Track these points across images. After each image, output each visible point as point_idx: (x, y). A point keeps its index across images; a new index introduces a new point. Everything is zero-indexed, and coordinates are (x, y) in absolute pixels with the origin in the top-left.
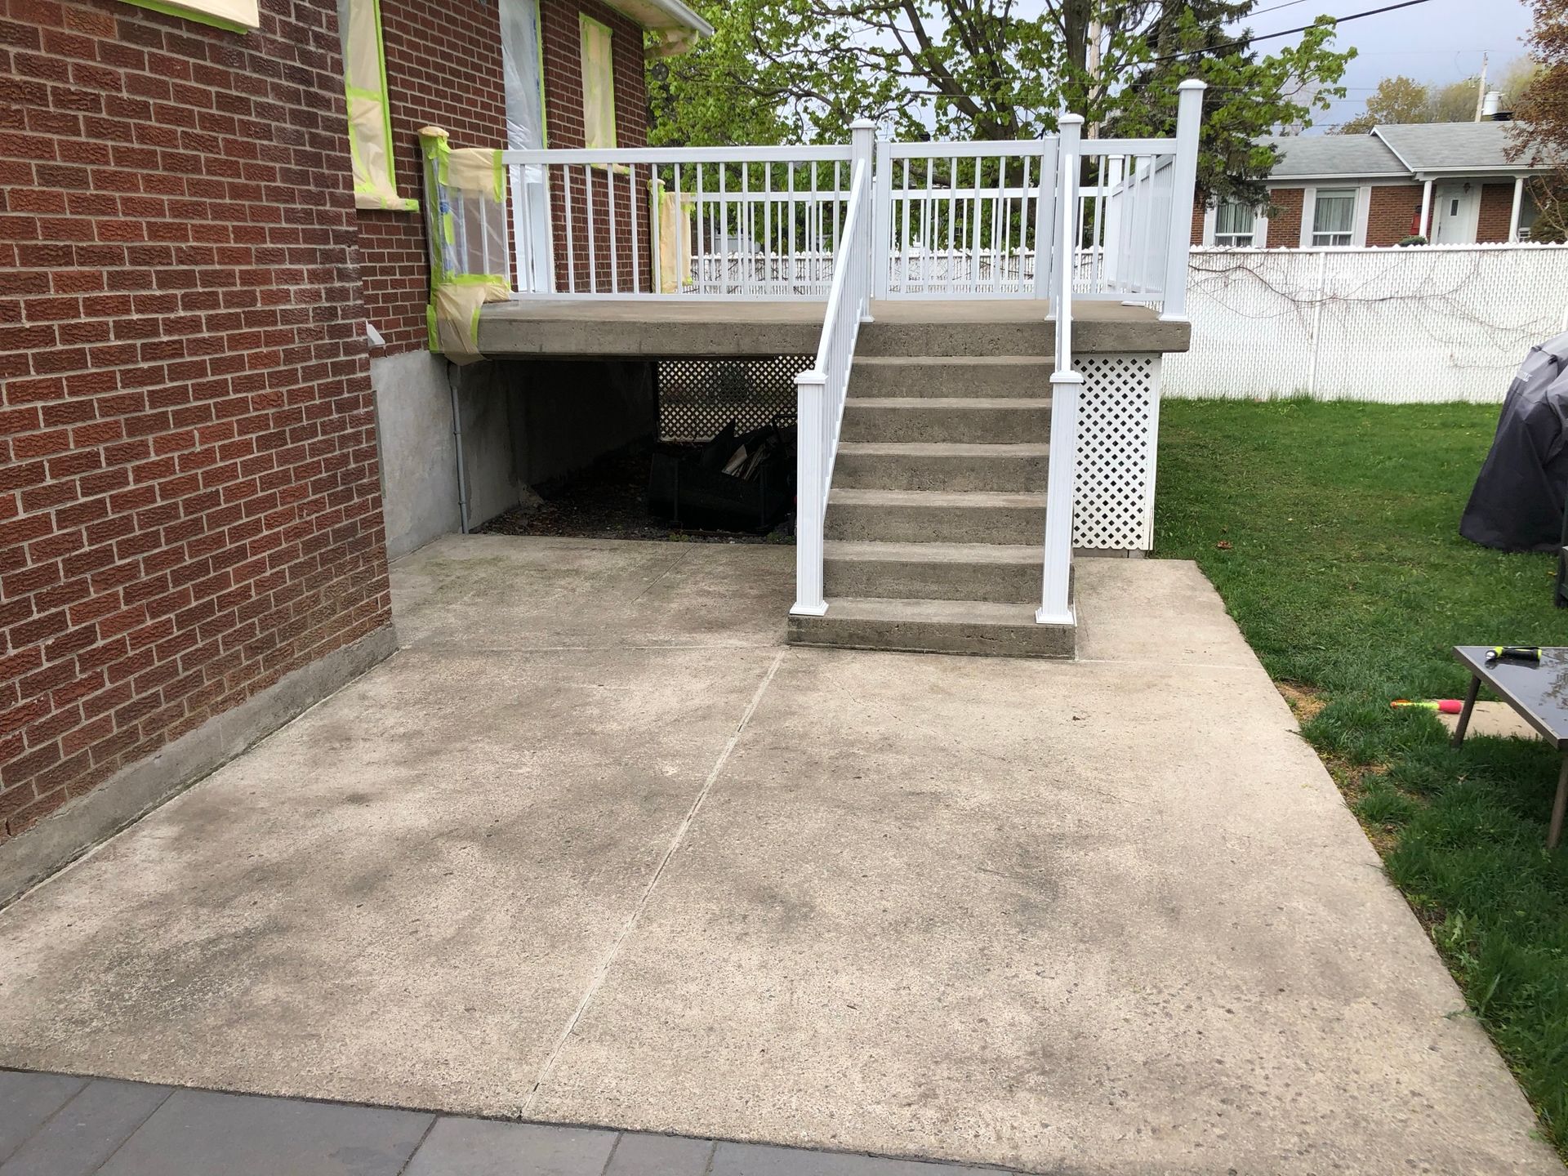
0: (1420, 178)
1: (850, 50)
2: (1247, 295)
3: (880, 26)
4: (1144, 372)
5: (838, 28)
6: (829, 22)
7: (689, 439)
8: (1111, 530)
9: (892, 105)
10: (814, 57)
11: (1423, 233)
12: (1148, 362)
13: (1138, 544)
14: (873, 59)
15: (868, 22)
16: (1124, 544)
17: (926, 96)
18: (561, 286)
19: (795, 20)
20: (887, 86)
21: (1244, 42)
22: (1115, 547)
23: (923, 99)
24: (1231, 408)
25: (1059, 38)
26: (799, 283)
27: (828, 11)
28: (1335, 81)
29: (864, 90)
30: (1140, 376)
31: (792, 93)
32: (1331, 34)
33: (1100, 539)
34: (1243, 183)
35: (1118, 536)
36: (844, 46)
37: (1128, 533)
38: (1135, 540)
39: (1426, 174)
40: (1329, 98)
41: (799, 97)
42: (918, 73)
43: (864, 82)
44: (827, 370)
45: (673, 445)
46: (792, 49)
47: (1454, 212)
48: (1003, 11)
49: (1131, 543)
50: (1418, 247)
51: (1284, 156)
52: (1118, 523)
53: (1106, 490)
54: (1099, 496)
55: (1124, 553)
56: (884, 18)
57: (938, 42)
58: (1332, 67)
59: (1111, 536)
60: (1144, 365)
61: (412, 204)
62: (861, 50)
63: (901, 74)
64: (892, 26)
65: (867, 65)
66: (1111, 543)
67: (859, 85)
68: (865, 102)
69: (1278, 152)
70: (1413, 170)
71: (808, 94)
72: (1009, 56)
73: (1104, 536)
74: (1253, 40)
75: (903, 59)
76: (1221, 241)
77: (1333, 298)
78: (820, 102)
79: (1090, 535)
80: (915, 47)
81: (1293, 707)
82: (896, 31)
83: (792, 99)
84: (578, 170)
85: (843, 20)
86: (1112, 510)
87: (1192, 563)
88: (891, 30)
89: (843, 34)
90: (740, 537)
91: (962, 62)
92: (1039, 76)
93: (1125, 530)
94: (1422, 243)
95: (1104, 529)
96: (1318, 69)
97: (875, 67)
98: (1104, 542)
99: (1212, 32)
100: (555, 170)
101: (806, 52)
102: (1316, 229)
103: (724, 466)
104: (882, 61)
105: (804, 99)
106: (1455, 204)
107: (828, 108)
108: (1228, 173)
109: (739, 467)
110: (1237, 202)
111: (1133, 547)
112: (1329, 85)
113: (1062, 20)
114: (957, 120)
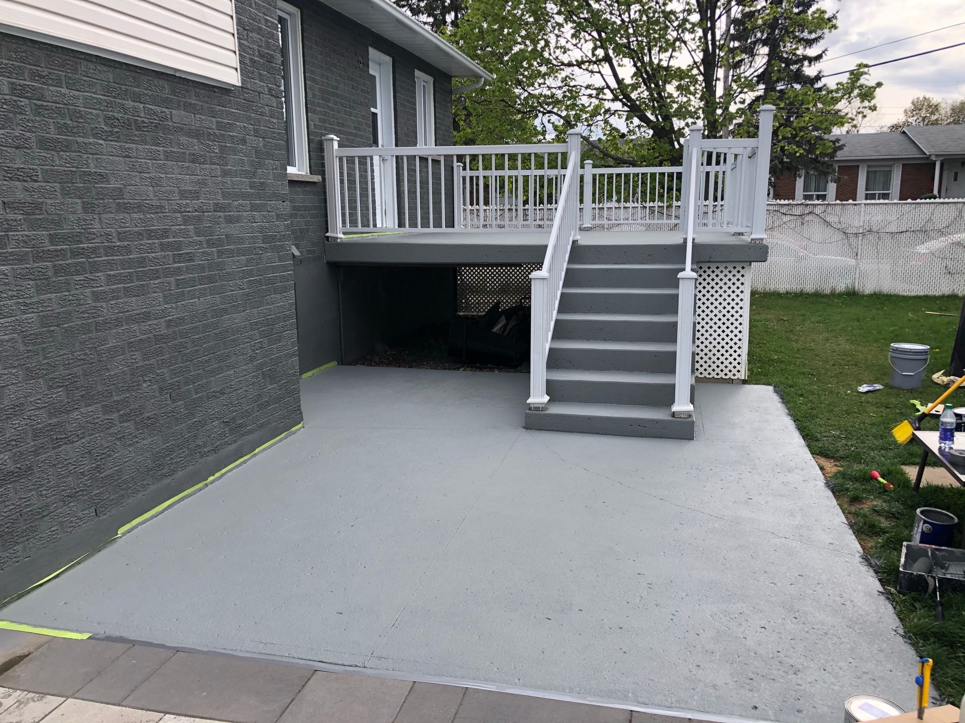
0: (933, 158)
1: (575, 86)
2: (816, 230)
3: (592, 72)
4: (741, 274)
5: (568, 74)
6: (563, 70)
7: (475, 313)
8: (722, 367)
9: (599, 118)
10: (554, 90)
11: (936, 192)
12: (743, 268)
13: (738, 376)
14: (589, 91)
15: (587, 70)
16: (730, 375)
17: (620, 113)
18: (401, 224)
19: (543, 69)
20: (597, 108)
21: (818, 78)
22: (724, 377)
23: (619, 115)
24: (806, 298)
25: (701, 78)
26: (541, 223)
27: (563, 64)
28: (869, 102)
29: (583, 109)
30: (739, 276)
31: (540, 111)
32: (866, 73)
33: (716, 372)
34: (819, 162)
35: (726, 371)
36: (572, 84)
37: (732, 369)
38: (736, 373)
39: (937, 156)
40: (867, 112)
41: (544, 114)
42: (615, 99)
43: (583, 105)
44: (550, 270)
45: (466, 317)
46: (542, 86)
47: (956, 179)
48: (667, 62)
49: (734, 375)
50: (932, 200)
51: (844, 145)
52: (726, 363)
53: (719, 343)
54: (714, 347)
55: (730, 381)
56: (595, 68)
57: (628, 81)
58: (867, 94)
59: (722, 371)
60: (741, 270)
61: (317, 178)
62: (581, 86)
63: (605, 100)
64: (599, 72)
65: (584, 95)
66: (722, 375)
67: (580, 106)
68: (584, 116)
69: (841, 143)
70: (928, 154)
71: (549, 112)
72: (671, 88)
73: (718, 370)
74: (823, 76)
75: (606, 91)
76: (806, 197)
77: (870, 231)
78: (556, 117)
79: (709, 370)
80: (613, 84)
81: (822, 469)
82: (602, 75)
83: (540, 115)
84: (411, 158)
85: (572, 68)
86: (722, 355)
87: (771, 388)
88: (599, 74)
89: (571, 77)
90: (501, 369)
91: (641, 93)
92: (689, 100)
93: (730, 367)
94: (935, 198)
95: (718, 367)
96: (859, 95)
97: (590, 96)
98: (718, 374)
99: (798, 73)
100: (399, 159)
101: (549, 88)
102: (867, 190)
103: (493, 328)
104: (594, 92)
105: (547, 115)
106: (956, 174)
107: (562, 121)
108: (810, 156)
109: (501, 328)
110: (816, 174)
111: (735, 378)
112: (866, 103)
113: (702, 68)
114: (639, 127)
